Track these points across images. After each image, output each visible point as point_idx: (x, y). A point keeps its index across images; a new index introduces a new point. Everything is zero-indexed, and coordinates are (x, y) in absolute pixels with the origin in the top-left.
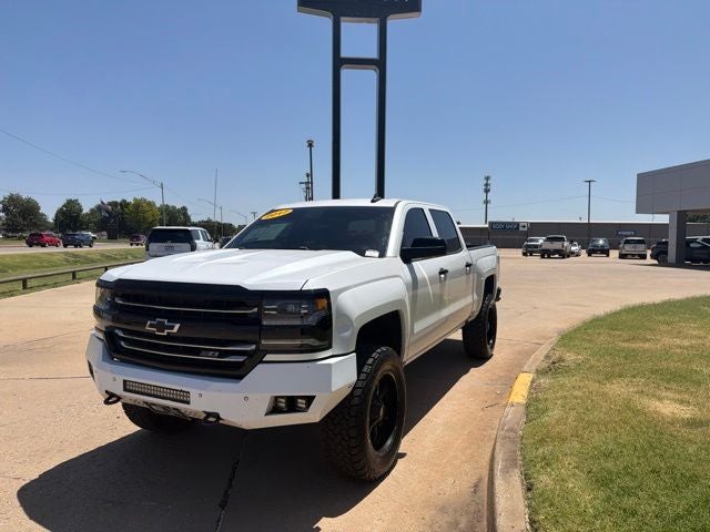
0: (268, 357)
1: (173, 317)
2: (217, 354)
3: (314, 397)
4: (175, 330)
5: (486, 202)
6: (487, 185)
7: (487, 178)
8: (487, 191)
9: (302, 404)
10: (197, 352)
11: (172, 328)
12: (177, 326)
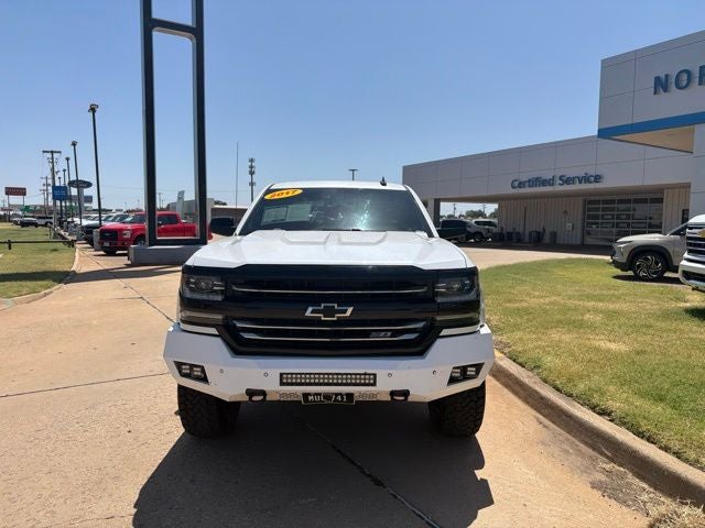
0: (445, 332)
1: (345, 301)
2: (389, 334)
3: (482, 364)
4: (348, 314)
5: (252, 184)
6: (251, 167)
7: (252, 161)
8: (252, 173)
9: (471, 371)
10: (366, 334)
11: (345, 312)
12: (350, 310)
